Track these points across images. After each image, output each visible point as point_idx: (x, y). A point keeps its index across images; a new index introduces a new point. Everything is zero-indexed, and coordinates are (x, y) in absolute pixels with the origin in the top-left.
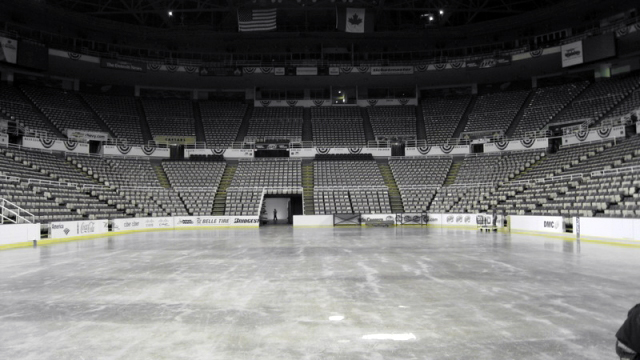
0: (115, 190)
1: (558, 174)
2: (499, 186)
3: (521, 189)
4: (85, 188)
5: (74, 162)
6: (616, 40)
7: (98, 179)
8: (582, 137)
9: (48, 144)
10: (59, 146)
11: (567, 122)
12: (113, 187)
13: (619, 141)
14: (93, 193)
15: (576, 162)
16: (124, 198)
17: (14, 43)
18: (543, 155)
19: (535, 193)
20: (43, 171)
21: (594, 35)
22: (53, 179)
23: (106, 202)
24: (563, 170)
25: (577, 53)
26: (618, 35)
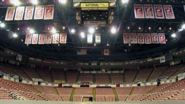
0: (45, 95)
1: (158, 92)
2: (144, 95)
3: (149, 96)
4: (38, 94)
5: (35, 87)
6: (173, 56)
7: (41, 92)
8: (165, 82)
9: (28, 82)
10: (31, 83)
11: (162, 78)
12: (44, 94)
13: (174, 83)
14: (40, 96)
15: (163, 89)
16: (47, 97)
17: (21, 56)
18: (155, 86)
19: (151, 97)
20: (28, 90)
21: (168, 55)
22: (30, 92)
23: (43, 98)
24: (159, 91)
25: (164, 59)
26: (173, 55)
